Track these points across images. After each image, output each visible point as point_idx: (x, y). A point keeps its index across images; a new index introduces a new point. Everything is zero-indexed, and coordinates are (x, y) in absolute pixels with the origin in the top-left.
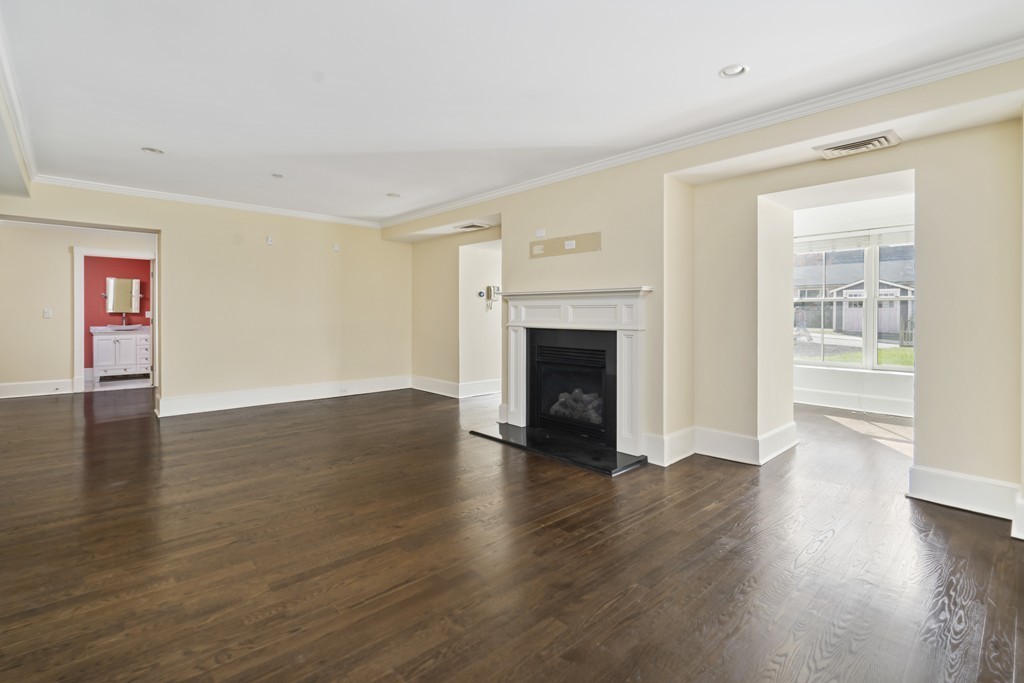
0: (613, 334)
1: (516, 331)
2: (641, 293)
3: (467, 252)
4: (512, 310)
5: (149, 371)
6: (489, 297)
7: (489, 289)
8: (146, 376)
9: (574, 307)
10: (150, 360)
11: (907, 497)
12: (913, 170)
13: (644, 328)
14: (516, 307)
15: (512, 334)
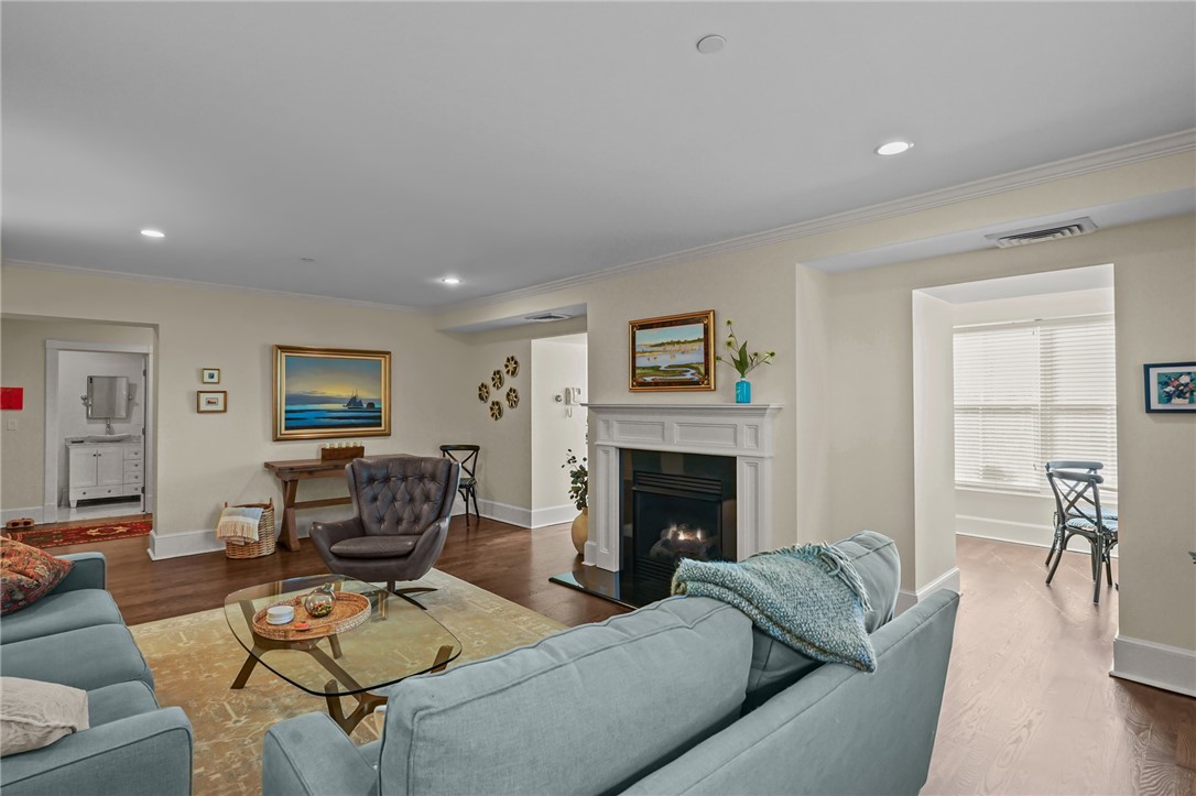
0: (732, 460)
1: (607, 452)
2: (768, 411)
3: (542, 348)
4: (601, 426)
5: (139, 492)
6: (567, 402)
7: (567, 392)
8: (136, 499)
9: (680, 424)
10: (141, 479)
11: (1111, 676)
12: (1112, 265)
13: (772, 455)
14: (607, 422)
15: (601, 455)
